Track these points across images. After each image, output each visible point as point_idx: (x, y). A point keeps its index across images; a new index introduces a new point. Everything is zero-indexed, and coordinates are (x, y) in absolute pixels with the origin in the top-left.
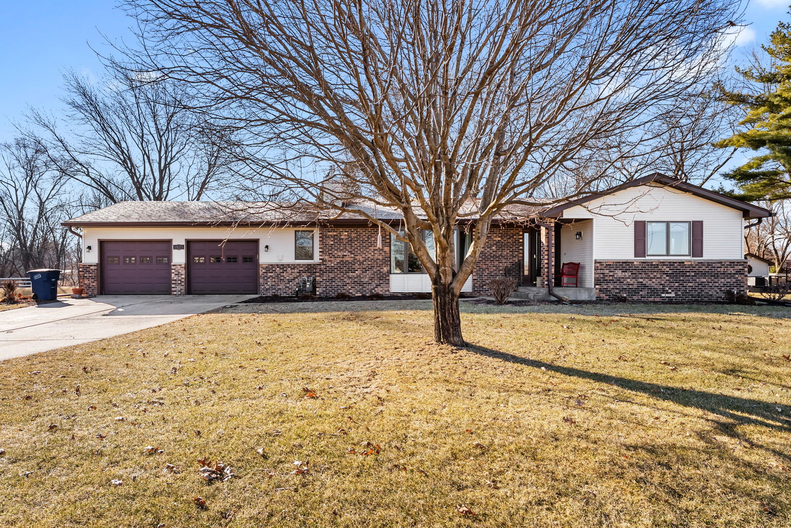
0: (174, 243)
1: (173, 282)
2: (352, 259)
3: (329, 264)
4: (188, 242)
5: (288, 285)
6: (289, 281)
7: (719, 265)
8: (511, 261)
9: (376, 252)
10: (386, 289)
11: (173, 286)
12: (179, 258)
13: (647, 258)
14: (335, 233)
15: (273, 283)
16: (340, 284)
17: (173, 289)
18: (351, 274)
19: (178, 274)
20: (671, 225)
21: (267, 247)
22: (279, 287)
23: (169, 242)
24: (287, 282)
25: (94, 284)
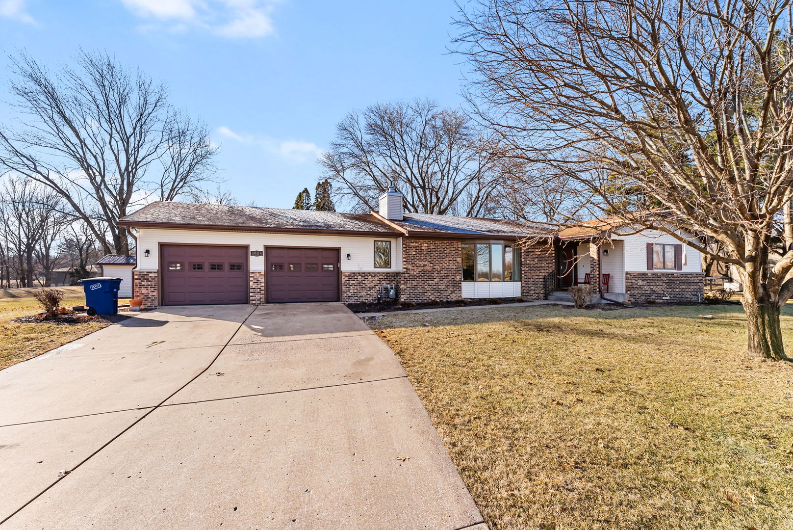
0: (251, 249)
1: (252, 290)
2: (431, 268)
3: (412, 272)
4: (267, 248)
5: (369, 293)
6: (370, 288)
7: (691, 276)
8: (547, 271)
9: (450, 262)
10: (459, 295)
11: (251, 294)
12: (257, 265)
13: (655, 270)
14: (417, 245)
15: (356, 291)
16: (421, 291)
17: (251, 298)
18: (430, 282)
19: (257, 282)
20: (666, 246)
21: (348, 255)
22: (361, 294)
23: (246, 247)
24: (368, 289)
25: (154, 294)
